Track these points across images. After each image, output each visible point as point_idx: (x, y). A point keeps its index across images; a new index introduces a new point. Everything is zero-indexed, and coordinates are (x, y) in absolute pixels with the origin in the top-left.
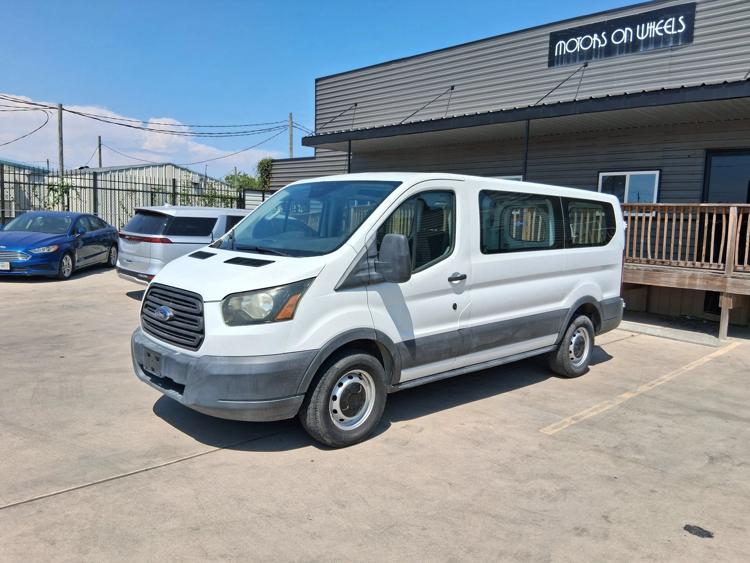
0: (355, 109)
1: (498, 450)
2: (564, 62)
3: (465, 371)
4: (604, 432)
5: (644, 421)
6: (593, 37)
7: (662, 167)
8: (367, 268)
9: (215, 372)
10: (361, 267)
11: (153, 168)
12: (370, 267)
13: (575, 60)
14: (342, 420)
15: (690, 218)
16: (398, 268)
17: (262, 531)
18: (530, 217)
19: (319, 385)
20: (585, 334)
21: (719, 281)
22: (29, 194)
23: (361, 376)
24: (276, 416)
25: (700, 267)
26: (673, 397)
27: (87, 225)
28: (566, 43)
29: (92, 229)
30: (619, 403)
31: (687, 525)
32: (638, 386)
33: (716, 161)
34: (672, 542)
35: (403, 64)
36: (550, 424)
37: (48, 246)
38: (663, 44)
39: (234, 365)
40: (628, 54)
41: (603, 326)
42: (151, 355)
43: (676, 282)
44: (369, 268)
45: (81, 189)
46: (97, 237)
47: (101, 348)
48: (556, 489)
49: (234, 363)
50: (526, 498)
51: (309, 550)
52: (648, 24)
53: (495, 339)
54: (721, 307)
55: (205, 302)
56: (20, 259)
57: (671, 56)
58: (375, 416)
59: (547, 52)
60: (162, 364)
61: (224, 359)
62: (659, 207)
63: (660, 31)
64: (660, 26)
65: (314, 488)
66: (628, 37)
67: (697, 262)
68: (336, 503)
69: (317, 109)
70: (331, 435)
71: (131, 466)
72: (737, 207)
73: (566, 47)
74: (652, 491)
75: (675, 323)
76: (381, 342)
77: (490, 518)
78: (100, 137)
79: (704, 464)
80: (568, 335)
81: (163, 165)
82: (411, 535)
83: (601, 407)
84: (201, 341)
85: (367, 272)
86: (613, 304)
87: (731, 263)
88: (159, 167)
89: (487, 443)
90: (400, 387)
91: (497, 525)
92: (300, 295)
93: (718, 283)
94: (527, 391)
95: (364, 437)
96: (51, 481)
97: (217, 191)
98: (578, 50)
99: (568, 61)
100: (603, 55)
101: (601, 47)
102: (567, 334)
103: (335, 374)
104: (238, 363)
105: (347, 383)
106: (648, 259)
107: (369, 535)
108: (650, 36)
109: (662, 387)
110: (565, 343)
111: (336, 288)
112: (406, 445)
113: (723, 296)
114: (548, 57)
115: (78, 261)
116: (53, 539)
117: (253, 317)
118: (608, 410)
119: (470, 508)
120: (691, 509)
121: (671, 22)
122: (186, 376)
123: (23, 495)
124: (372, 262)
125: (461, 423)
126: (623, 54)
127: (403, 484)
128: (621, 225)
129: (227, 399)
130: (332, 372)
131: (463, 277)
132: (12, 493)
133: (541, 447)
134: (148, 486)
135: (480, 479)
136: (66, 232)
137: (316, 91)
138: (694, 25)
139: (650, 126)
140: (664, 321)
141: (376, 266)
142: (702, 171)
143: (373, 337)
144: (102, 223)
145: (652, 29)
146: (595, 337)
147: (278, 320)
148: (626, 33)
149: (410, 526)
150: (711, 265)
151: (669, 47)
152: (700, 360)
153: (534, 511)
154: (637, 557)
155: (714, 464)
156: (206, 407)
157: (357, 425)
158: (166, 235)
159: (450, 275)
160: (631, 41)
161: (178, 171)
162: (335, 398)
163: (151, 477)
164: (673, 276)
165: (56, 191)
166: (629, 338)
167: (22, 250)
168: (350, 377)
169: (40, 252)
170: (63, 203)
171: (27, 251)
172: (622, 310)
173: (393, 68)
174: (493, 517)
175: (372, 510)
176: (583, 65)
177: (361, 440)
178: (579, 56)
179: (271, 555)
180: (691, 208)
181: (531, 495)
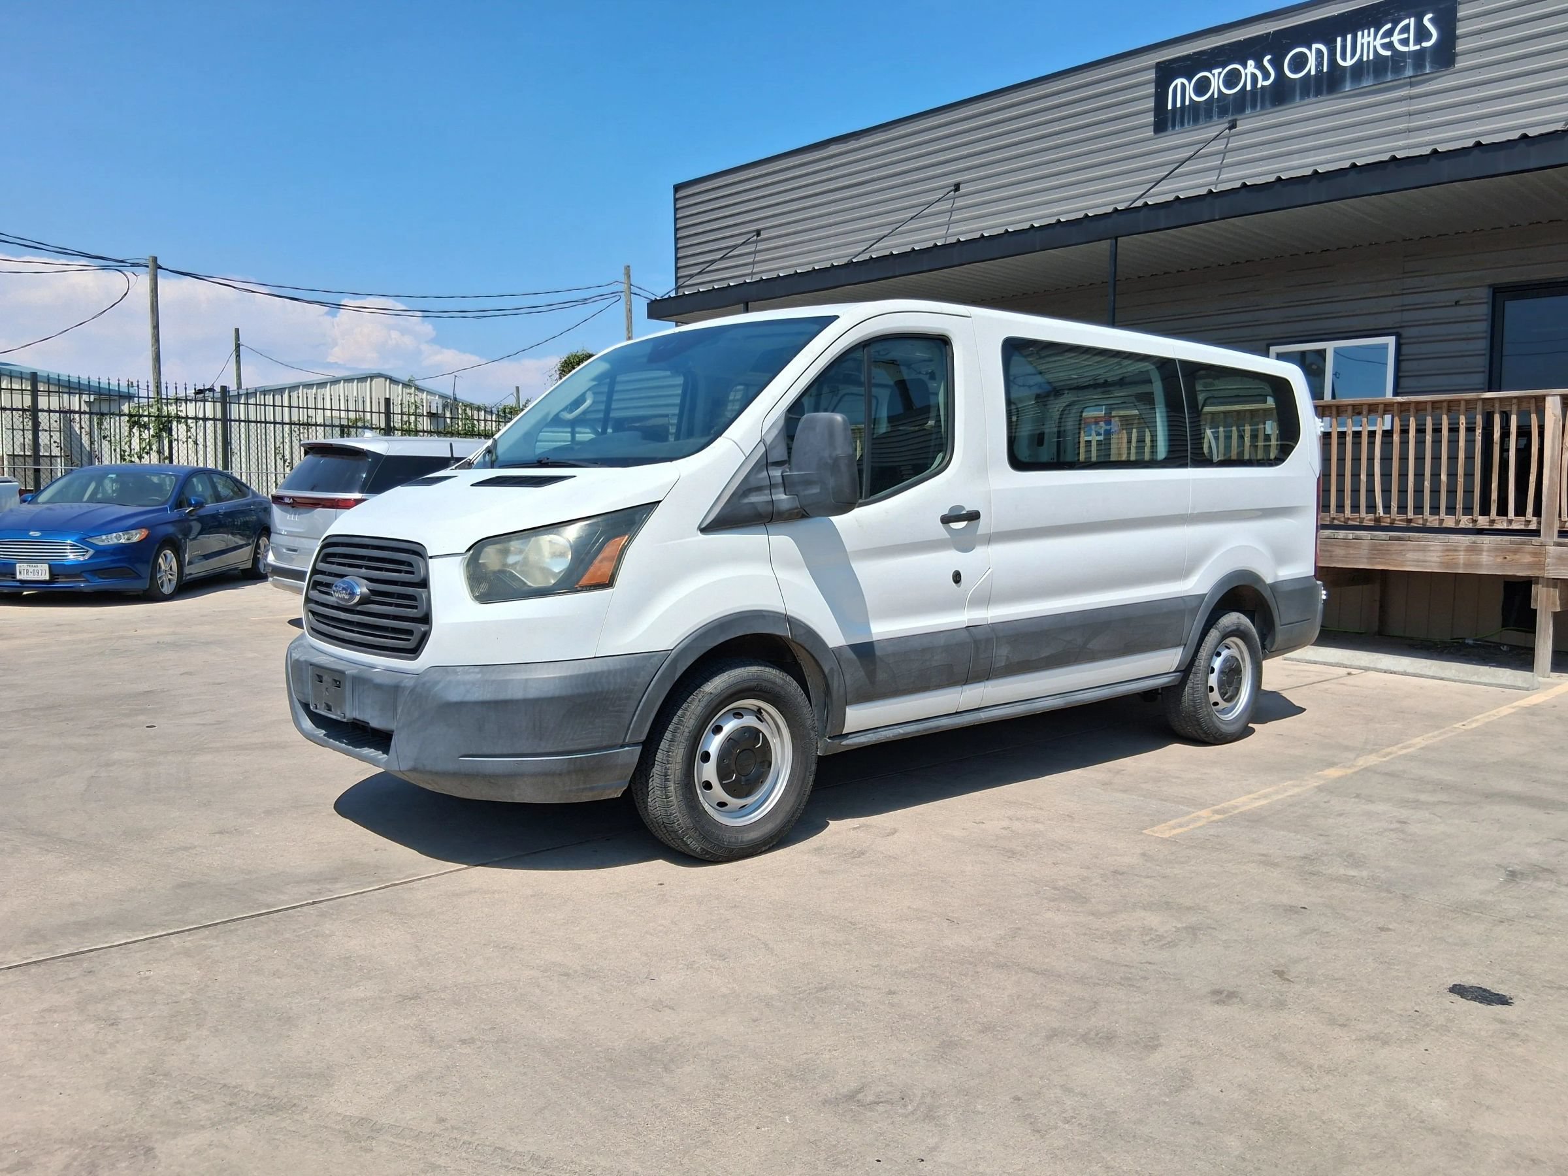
0: (756, 242)
1: (1054, 863)
2: (1186, 121)
3: (983, 716)
4: (1282, 833)
5: (1369, 815)
6: (1245, 66)
7: (1401, 327)
8: (767, 486)
9: (454, 696)
10: (753, 482)
11: (346, 384)
12: (774, 484)
13: (1209, 116)
14: (722, 804)
15: (1462, 424)
16: (831, 482)
17: (550, 1000)
18: (1125, 440)
19: (671, 727)
20: (1241, 652)
21: (1530, 553)
22: (91, 434)
23: (761, 713)
24: (584, 790)
25: (1488, 527)
26: (1433, 773)
27: (209, 493)
28: (1190, 83)
29: (218, 498)
30: (1316, 784)
31: (1455, 986)
32: (1358, 756)
33: (1513, 309)
34: (1422, 1013)
35: (853, 144)
36: (1165, 821)
37: (126, 530)
38: (1392, 72)
39: (493, 681)
40: (1320, 98)
41: (1280, 638)
42: (325, 678)
43: (1438, 559)
44: (772, 486)
45: (197, 422)
46: (230, 514)
47: (232, 710)
48: (1175, 927)
49: (493, 678)
50: (1111, 941)
51: (648, 1030)
52: (1360, 34)
53: (1045, 653)
54: (1536, 610)
55: (431, 557)
56: (71, 556)
57: (1411, 98)
58: (792, 799)
59: (1151, 104)
60: (347, 693)
61: (471, 670)
62: (1396, 405)
63: (1384, 46)
64: (1384, 36)
65: (661, 928)
66: (1320, 64)
67: (1480, 518)
68: (707, 952)
69: (679, 246)
70: (700, 834)
71: (282, 897)
72: (1560, 395)
73: (1190, 90)
74: (1382, 929)
75: (1442, 651)
76: (800, 642)
77: (1031, 974)
78: (237, 331)
79: (1496, 883)
80: (1204, 652)
81: (367, 377)
82: (864, 1003)
83: (1277, 792)
84: (425, 637)
85: (766, 495)
86: (1300, 590)
87: (1553, 515)
88: (358, 383)
89: (1031, 853)
90: (844, 743)
91: (1045, 986)
92: (627, 537)
93: (1528, 559)
94: (1120, 768)
95: (769, 843)
96: (117, 922)
97: (475, 422)
98: (1216, 96)
99: (1196, 120)
100: (1267, 103)
101: (1263, 87)
102: (1201, 650)
103: (706, 706)
104: (500, 677)
105: (730, 726)
106: (1377, 515)
107: (774, 1003)
108: (1365, 59)
109: (1411, 758)
110: (1199, 670)
111: (703, 526)
112: (859, 857)
113: (1540, 586)
114: (1152, 113)
115: (190, 563)
116: (113, 1017)
117: (529, 584)
118: (1291, 796)
119: (991, 959)
120: (1465, 958)
121: (1408, 25)
122: (395, 709)
123: (57, 945)
124: (776, 473)
125: (978, 821)
126: (1309, 97)
127: (849, 920)
128: (1311, 426)
129: (480, 753)
130: (699, 701)
131: (974, 516)
132: (35, 943)
133: (1146, 858)
134: (316, 928)
135: (1012, 911)
136: (164, 503)
137: (676, 210)
138: (1455, 30)
139: (1371, 244)
140: (1417, 649)
141: (786, 482)
142: (1486, 332)
143: (784, 631)
144: (240, 488)
145: (1369, 43)
146: (1264, 662)
147: (583, 587)
148: (1313, 55)
149: (862, 988)
150: (1510, 522)
151: (1405, 78)
152: (1494, 712)
153: (1125, 963)
154: (1348, 1039)
155: (1517, 883)
156: (437, 773)
157: (754, 817)
158: (367, 493)
159: (945, 512)
160: (1325, 70)
161: (397, 389)
162: (706, 757)
163: (322, 915)
164: (1432, 548)
165: (146, 426)
166: (1341, 677)
167: (75, 538)
168: (738, 714)
169: (111, 543)
170: (159, 452)
171: (84, 541)
172: (1320, 606)
173: (832, 153)
174: (1037, 973)
175: (783, 962)
176: (1227, 125)
177: (764, 849)
178: (1218, 107)
179: (567, 1038)
180: (1463, 403)
181: (1121, 937)
